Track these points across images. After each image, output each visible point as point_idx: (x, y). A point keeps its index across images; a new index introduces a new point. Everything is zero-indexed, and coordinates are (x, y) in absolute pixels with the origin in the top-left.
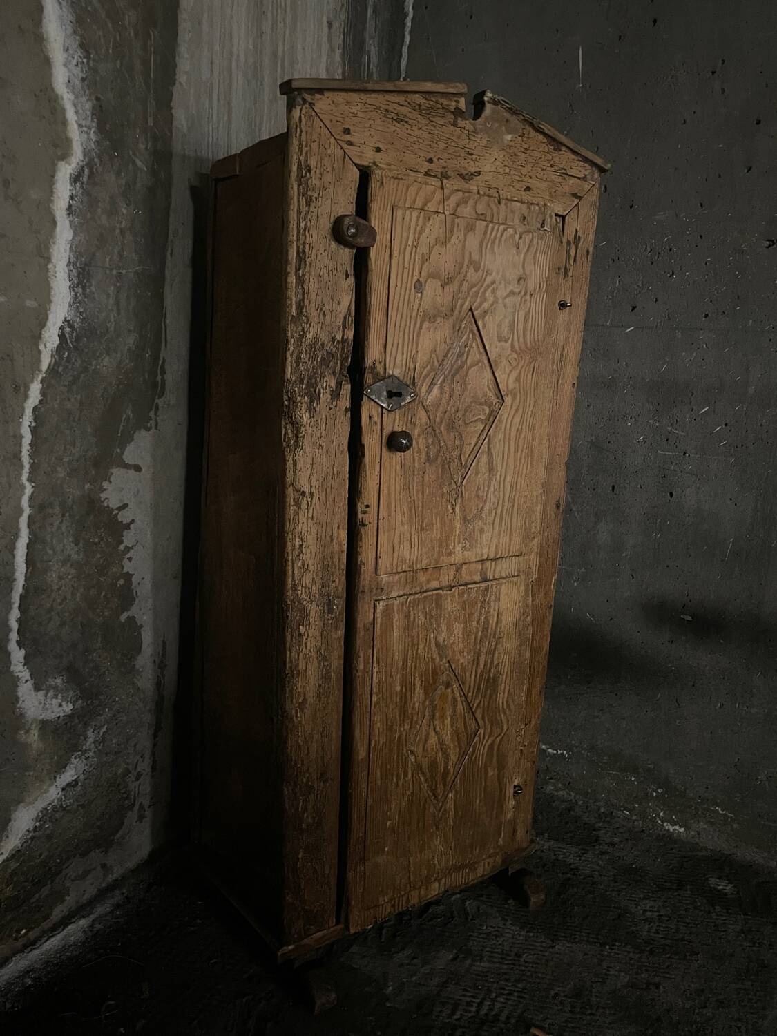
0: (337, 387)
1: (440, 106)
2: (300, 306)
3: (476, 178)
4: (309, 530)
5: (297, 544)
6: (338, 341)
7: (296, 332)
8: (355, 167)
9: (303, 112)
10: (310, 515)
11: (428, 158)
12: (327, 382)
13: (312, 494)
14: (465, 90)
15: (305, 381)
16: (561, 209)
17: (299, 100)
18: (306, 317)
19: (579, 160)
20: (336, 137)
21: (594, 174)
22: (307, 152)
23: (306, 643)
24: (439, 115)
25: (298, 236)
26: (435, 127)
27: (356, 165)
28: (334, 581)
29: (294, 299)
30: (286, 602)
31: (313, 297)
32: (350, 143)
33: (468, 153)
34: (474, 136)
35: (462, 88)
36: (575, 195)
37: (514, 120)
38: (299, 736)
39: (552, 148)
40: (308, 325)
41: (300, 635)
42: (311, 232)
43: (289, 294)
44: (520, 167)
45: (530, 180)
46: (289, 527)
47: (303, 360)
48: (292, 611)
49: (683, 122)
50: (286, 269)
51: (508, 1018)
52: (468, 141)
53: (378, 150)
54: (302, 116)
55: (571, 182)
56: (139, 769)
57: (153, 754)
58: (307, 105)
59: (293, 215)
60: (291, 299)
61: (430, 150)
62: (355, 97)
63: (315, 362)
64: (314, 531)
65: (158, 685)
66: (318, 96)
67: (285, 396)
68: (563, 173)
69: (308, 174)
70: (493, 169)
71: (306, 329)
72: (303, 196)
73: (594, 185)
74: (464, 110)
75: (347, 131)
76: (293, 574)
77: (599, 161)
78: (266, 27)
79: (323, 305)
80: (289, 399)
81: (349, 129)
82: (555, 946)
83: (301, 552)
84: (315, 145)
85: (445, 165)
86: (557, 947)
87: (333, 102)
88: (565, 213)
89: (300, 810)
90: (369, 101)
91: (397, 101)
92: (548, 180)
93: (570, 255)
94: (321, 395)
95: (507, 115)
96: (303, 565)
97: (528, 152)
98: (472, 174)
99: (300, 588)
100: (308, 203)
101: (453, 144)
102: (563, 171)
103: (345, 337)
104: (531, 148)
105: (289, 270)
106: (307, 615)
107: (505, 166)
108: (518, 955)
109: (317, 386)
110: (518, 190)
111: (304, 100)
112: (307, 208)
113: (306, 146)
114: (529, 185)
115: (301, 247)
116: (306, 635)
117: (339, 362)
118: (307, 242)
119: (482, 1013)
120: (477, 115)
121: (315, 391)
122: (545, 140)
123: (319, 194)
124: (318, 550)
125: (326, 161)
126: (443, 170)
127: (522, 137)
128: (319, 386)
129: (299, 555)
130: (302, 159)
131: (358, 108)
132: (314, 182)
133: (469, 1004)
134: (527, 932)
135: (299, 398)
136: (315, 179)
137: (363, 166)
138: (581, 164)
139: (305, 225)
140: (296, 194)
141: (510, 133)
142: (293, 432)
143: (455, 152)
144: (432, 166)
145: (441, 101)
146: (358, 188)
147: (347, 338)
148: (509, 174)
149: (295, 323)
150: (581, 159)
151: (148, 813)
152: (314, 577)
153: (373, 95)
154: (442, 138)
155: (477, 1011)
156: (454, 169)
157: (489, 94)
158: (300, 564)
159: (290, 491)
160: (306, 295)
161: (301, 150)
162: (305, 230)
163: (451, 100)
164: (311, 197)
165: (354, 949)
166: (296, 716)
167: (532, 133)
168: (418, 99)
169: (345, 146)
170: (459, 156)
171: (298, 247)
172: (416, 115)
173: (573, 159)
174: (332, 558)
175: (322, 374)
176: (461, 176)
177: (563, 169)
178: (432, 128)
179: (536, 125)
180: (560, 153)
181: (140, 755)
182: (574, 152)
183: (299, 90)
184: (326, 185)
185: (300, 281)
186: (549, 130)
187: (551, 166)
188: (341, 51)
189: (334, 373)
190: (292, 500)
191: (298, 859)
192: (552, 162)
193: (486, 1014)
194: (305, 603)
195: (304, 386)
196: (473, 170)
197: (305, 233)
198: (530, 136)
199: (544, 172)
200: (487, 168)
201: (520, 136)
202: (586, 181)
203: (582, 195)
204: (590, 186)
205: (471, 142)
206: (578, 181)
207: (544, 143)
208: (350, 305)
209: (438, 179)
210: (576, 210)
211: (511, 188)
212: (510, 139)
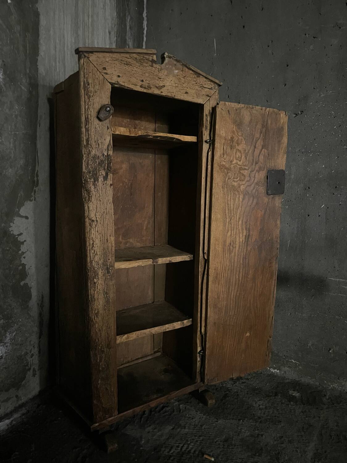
0: (106, 175)
1: (145, 59)
2: (87, 140)
3: (163, 88)
4: (96, 236)
5: (91, 243)
6: (105, 156)
7: (86, 151)
8: (109, 83)
9: (85, 61)
10: (97, 230)
11: (141, 80)
12: (101, 173)
13: (97, 221)
14: (156, 52)
15: (92, 172)
16: (202, 101)
17: (83, 56)
18: (90, 145)
20: (100, 71)
21: (215, 87)
22: (87, 77)
23: (97, 287)
24: (145, 62)
25: (85, 112)
26: (143, 67)
27: (110, 83)
28: (109, 259)
29: (85, 138)
30: (88, 268)
31: (93, 137)
32: (107, 74)
33: (159, 78)
34: (161, 71)
35: (154, 51)
36: (208, 96)
37: (178, 65)
38: (96, 328)
39: (196, 76)
40: (92, 149)
41: (95, 283)
42: (91, 110)
43: (82, 135)
44: (182, 84)
45: (187, 89)
46: (87, 235)
47: (90, 164)
48: (91, 272)
49: (257, 67)
50: (81, 125)
51: (195, 451)
52: (158, 73)
53: (119, 76)
54: (85, 63)
55: (206, 90)
56: (32, 352)
57: (39, 346)
58: (86, 58)
59: (82, 103)
60: (84, 138)
61: (142, 76)
62: (108, 55)
63: (95, 164)
64: (99, 237)
65: (40, 315)
66: (90, 54)
67: (83, 180)
68: (202, 86)
69: (88, 86)
70: (170, 84)
71: (90, 151)
72: (86, 95)
73: (216, 91)
74: (156, 60)
75: (105, 69)
76: (90, 256)
77: (217, 81)
78: (80, 32)
79: (98, 140)
80: (85, 180)
81: (105, 68)
82: (218, 421)
83: (93, 246)
84: (91, 74)
85: (149, 83)
86: (219, 422)
87: (98, 57)
88: (204, 103)
89: (98, 361)
90: (114, 56)
91: (126, 56)
92: (195, 89)
93: (207, 121)
94: (99, 178)
95: (175, 62)
96: (94, 251)
97: (185, 77)
98: (161, 87)
99: (93, 262)
100: (89, 98)
101: (152, 74)
102: (202, 85)
103: (109, 154)
104: (187, 76)
105: (82, 126)
106: (97, 274)
107: (176, 83)
108: (201, 426)
109: (97, 174)
110: (182, 93)
111: (85, 56)
112: (88, 100)
113: (87, 75)
114: (187, 91)
115: (86, 116)
116: (97, 283)
117: (106, 164)
118: (89, 114)
119: (183, 450)
120: (162, 62)
121: (96, 177)
122: (193, 73)
123: (93, 94)
124: (101, 246)
125: (96, 81)
126: (148, 85)
127: (182, 71)
128: (98, 175)
129: (92, 248)
130: (85, 80)
131: (109, 59)
132: (91, 89)
133: (178, 447)
134: (207, 416)
135: (89, 180)
136: (91, 88)
137: (112, 83)
138: (209, 82)
139: (88, 107)
140: (83, 94)
141: (177, 70)
142: (87, 194)
143: (153, 77)
144: (143, 83)
145: (145, 56)
146: (111, 92)
147: (110, 154)
148: (177, 87)
149: (85, 148)
150: (209, 80)
151: (38, 373)
152: (100, 257)
153: (116, 54)
154: (147, 71)
155: (181, 449)
156: (153, 84)
157: (166, 54)
158: (93, 251)
159: (87, 220)
160: (90, 136)
161: (84, 76)
162: (88, 109)
163: (150, 56)
164: (90, 95)
165: (128, 427)
166: (95, 319)
167: (187, 70)
168: (135, 55)
169: (104, 75)
170: (155, 79)
171: (85, 116)
172: (135, 62)
173: (206, 81)
174: (108, 249)
175: (99, 169)
176: (156, 87)
177: (201, 85)
178: (142, 67)
179: (188, 66)
180: (200, 78)
181: (33, 346)
182: (206, 78)
183: (82, 51)
184: (97, 90)
185: (87, 130)
186: (194, 68)
187: (196, 83)
188: (115, 43)
189: (104, 169)
190: (88, 224)
191: (98, 383)
192: (196, 82)
193: (185, 451)
194: (96, 269)
195: (91, 175)
196: (162, 85)
197: (88, 110)
199: (193, 86)
200: (168, 84)
201: (181, 71)
202: (212, 90)
203: (211, 96)
204: (214, 92)
205: (160, 73)
206: (208, 90)
207: (192, 74)
208: (110, 141)
209: (146, 88)
210: (208, 102)
211: (179, 92)
212: (177, 72)
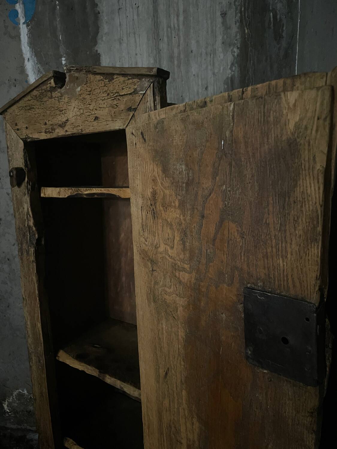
0: (28, 249)
1: (44, 91)
3: (67, 124)
11: (43, 123)
12: (24, 246)
16: (122, 124)
19: (129, 79)
20: (14, 129)
24: (44, 96)
26: (43, 104)
27: (21, 139)
32: (18, 129)
33: (60, 111)
34: (61, 99)
36: (130, 109)
37: (81, 75)
39: (107, 80)
44: (88, 106)
45: (96, 112)
52: (58, 104)
53: (27, 128)
55: (125, 100)
58: (5, 119)
68: (116, 96)
70: (74, 114)
73: (144, 94)
74: (54, 86)
75: (16, 124)
85: (52, 123)
87: (10, 113)
90: (20, 106)
91: (29, 99)
92: (108, 106)
95: (76, 75)
97: (91, 93)
98: (65, 123)
104: (93, 89)
107: (80, 109)
110: (91, 122)
111: (4, 117)
122: (101, 78)
126: (52, 126)
141: (80, 86)
144: (47, 127)
145: (43, 88)
148: (83, 114)
150: (130, 78)
153: (21, 102)
156: (55, 123)
157: (66, 68)
163: (47, 84)
167: (92, 78)
168: (34, 93)
169: (17, 132)
172: (35, 102)
177: (116, 93)
179: (93, 71)
180: (113, 81)
187: (108, 95)
192: (108, 92)
196: (64, 120)
198: (91, 80)
199: (103, 102)
200: (71, 116)
201: (85, 85)
202: (137, 93)
203: (136, 107)
204: (141, 96)
205: (60, 103)
206: (130, 96)
207: (101, 80)
208: (28, 209)
209: (51, 132)
210: (133, 121)
211: (87, 121)
212: (79, 90)
